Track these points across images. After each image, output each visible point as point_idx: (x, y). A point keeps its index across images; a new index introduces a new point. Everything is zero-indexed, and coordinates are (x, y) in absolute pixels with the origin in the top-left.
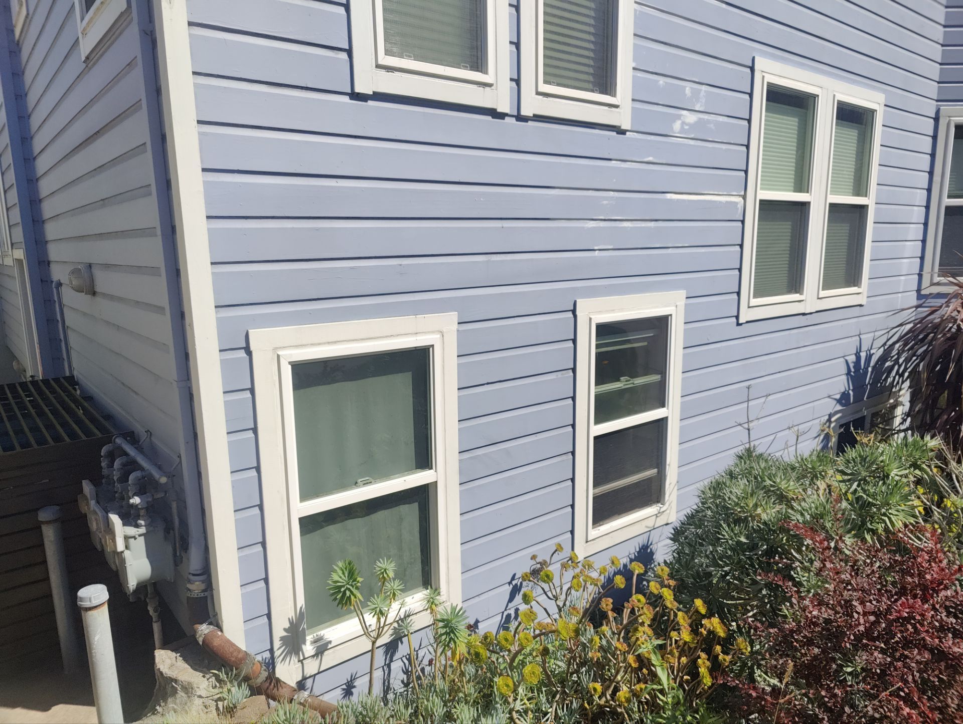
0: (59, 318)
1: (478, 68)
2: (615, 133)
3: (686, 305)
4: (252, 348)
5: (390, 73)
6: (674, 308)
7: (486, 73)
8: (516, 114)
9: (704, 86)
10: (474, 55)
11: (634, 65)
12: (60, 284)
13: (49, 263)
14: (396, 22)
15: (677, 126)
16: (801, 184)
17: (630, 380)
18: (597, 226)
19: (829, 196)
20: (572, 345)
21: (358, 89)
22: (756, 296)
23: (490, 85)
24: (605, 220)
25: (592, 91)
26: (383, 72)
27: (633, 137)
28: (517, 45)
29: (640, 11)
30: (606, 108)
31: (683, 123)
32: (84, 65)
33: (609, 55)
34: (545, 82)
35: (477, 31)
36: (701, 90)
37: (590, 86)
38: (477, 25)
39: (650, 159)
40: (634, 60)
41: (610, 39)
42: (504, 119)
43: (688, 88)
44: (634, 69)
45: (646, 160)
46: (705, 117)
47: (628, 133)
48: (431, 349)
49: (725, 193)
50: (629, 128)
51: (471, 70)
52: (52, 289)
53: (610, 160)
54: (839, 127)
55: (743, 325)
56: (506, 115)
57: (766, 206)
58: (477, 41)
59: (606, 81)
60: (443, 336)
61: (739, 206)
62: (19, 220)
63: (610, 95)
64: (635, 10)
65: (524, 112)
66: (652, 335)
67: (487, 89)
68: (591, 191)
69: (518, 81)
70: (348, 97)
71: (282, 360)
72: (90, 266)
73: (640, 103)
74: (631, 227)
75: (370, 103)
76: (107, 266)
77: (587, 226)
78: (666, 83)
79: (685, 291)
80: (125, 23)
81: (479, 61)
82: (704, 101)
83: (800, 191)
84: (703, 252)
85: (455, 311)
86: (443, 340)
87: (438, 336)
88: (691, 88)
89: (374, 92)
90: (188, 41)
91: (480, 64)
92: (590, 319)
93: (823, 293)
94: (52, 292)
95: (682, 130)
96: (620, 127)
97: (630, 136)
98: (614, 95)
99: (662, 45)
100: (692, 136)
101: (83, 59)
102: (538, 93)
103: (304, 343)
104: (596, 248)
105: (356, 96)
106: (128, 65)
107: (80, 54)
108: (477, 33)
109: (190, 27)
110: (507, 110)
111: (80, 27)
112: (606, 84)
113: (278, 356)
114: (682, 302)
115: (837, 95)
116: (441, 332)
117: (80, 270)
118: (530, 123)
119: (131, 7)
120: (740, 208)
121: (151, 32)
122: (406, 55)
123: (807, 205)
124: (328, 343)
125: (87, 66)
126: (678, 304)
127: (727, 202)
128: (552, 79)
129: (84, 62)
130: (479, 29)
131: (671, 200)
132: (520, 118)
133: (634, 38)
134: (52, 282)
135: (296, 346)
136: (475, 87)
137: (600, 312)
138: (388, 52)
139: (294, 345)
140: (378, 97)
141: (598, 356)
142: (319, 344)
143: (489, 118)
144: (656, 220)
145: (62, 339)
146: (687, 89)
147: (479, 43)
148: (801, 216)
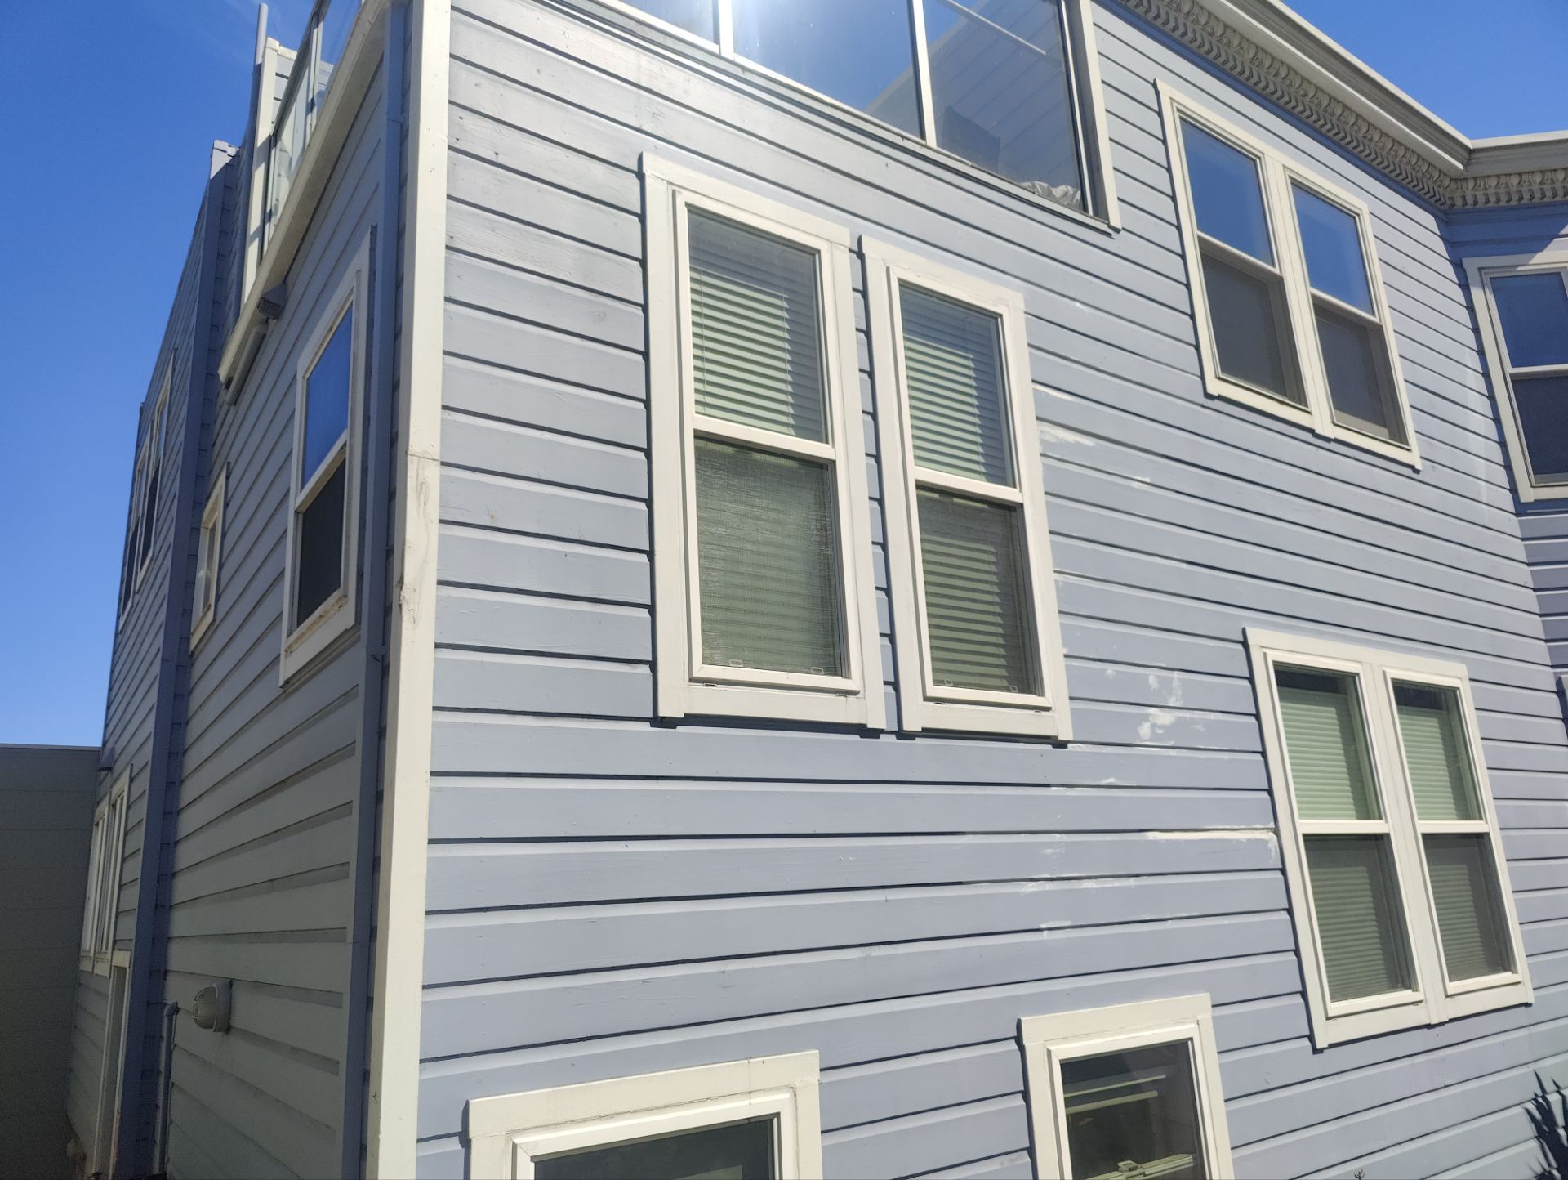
0: (162, 1068)
1: (836, 671)
2: (1050, 746)
3: (1214, 1019)
4: (472, 1133)
5: (710, 687)
6: (1194, 1025)
7: (848, 677)
8: (895, 728)
9: (1176, 672)
10: (829, 655)
11: (1065, 651)
12: (176, 1010)
13: (166, 972)
14: (718, 621)
15: (1145, 730)
16: (1367, 806)
17: (1136, 1168)
18: (1041, 889)
19: (1418, 822)
20: (1023, 1103)
21: (662, 713)
22: (1335, 997)
23: (855, 693)
24: (1052, 879)
25: (1008, 690)
26: (700, 687)
27: (1079, 750)
28: (891, 637)
29: (1063, 582)
30: (1032, 712)
31: (1154, 726)
32: (281, 690)
33: (1027, 641)
34: (937, 682)
35: (832, 623)
36: (1172, 678)
37: (1005, 683)
38: (832, 615)
39: (1111, 781)
40: (1064, 645)
41: (1025, 621)
42: (878, 738)
43: (1152, 676)
44: (1066, 656)
45: (1104, 782)
46: (1187, 714)
47: (1070, 745)
48: (775, 1120)
49: (1243, 827)
50: (1071, 738)
51: (826, 674)
52: (162, 1017)
53: (1048, 785)
54: (1405, 716)
55: (1325, 1051)
56: (882, 731)
57: (1317, 844)
58: (833, 636)
59: (1027, 675)
60: (795, 1095)
61: (1270, 845)
62: (135, 904)
63: (1035, 694)
64: (1057, 582)
65: (908, 726)
66: (1163, 1076)
67: (851, 698)
68: (1023, 835)
69: (895, 685)
70: (648, 723)
71: (520, 1152)
72: (231, 983)
73: (1082, 702)
74: (1097, 889)
75: (680, 729)
76: (258, 986)
77: (1023, 890)
78: (1117, 671)
79: (1208, 994)
80: (348, 643)
81: (838, 662)
82: (1180, 693)
83: (1368, 817)
84: (1225, 925)
85: (817, 1048)
86: (796, 1102)
87: (786, 1096)
88: (1157, 676)
89: (685, 715)
90: (433, 667)
91: (838, 665)
92: (1049, 1052)
93: (1454, 987)
94: (161, 1021)
95: (1154, 736)
96: (1056, 737)
97: (1074, 750)
98: (1041, 694)
99: (1103, 622)
100: (1171, 743)
101: (281, 682)
102: (927, 699)
103: (560, 1119)
104: (1043, 926)
105: (658, 721)
106: (344, 695)
107: (278, 677)
108: (832, 627)
109: (438, 649)
110: (882, 725)
111: (284, 643)
112: (1028, 679)
113: (515, 1146)
114: (1207, 1015)
115: (1388, 670)
116: (793, 1090)
117: (213, 990)
118: (918, 741)
119: (360, 623)
120: (1273, 850)
121: (383, 656)
122: (733, 663)
123: (1385, 838)
124: (601, 1117)
125: (284, 692)
126: (1199, 1018)
127: (1249, 840)
128: (945, 677)
129: (281, 687)
130: (835, 621)
131: (1156, 842)
132: (902, 734)
133: (1060, 617)
134: (164, 1005)
135: (546, 1126)
136: (833, 696)
137: (1065, 1039)
138: (706, 660)
139: (543, 1124)
140: (692, 720)
141: (1072, 1120)
142: (585, 1120)
143: (857, 738)
144: (1137, 876)
145: (161, 1104)
146: (1151, 678)
147: (836, 639)
148: (1379, 857)
